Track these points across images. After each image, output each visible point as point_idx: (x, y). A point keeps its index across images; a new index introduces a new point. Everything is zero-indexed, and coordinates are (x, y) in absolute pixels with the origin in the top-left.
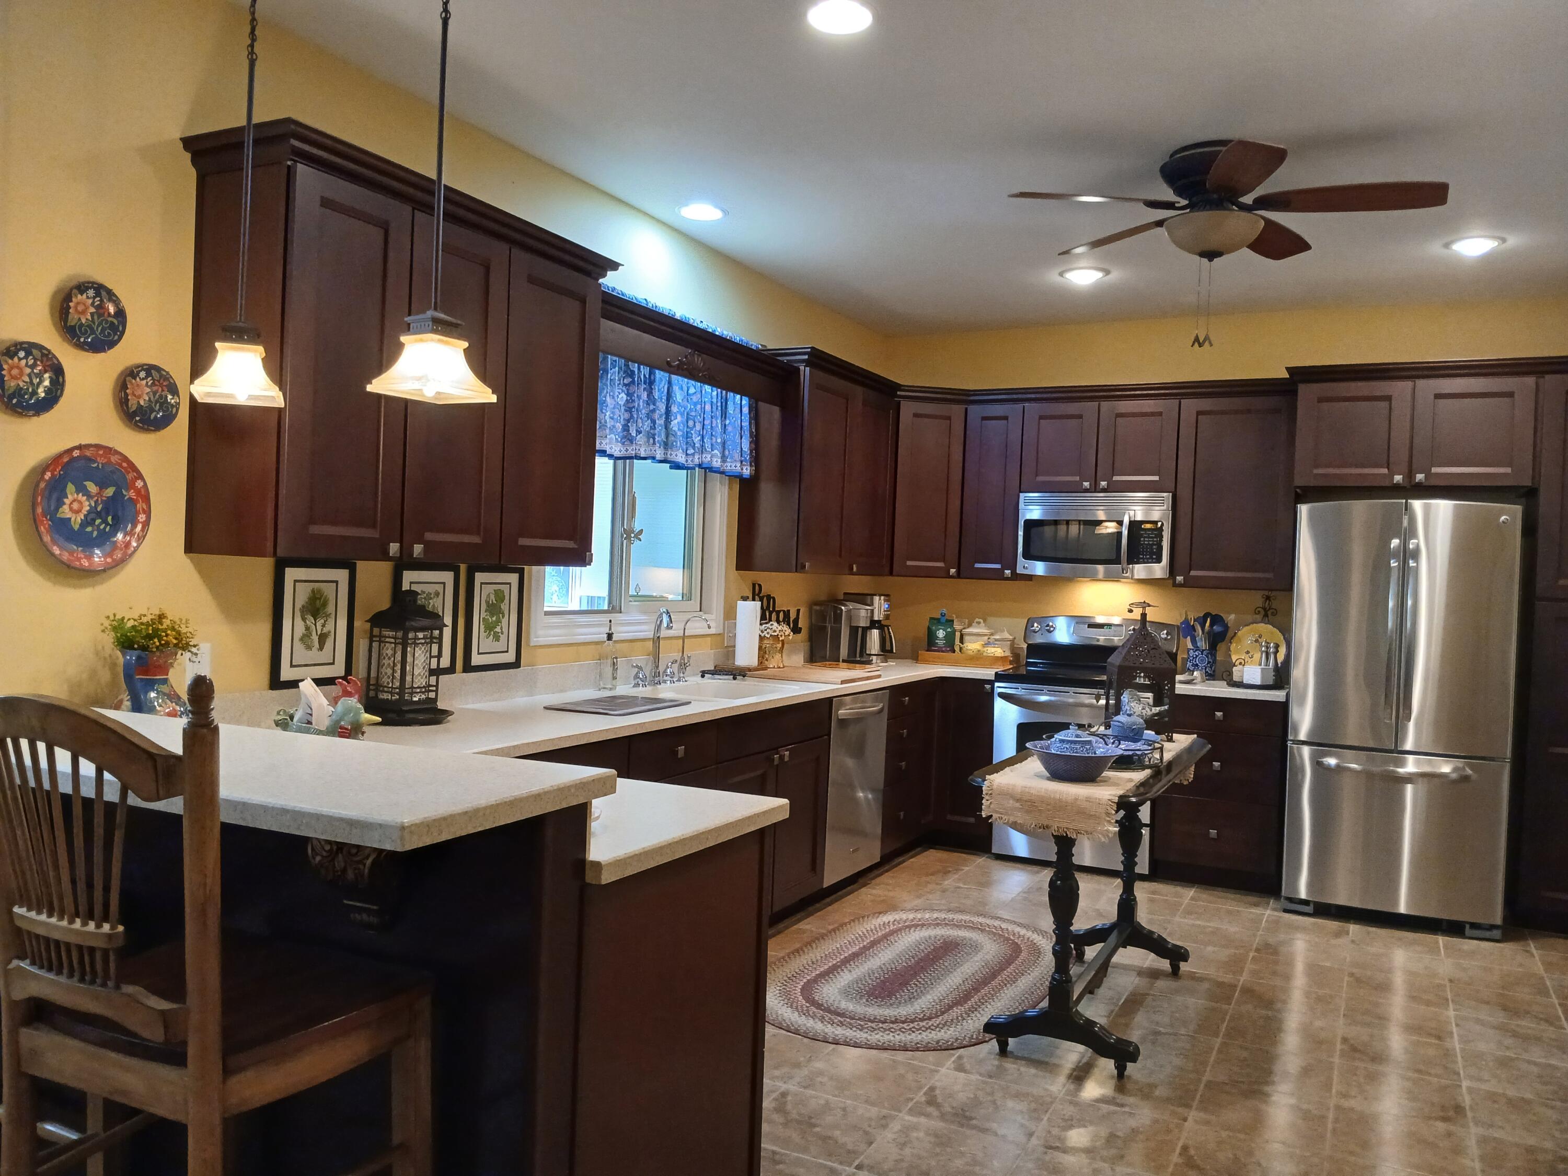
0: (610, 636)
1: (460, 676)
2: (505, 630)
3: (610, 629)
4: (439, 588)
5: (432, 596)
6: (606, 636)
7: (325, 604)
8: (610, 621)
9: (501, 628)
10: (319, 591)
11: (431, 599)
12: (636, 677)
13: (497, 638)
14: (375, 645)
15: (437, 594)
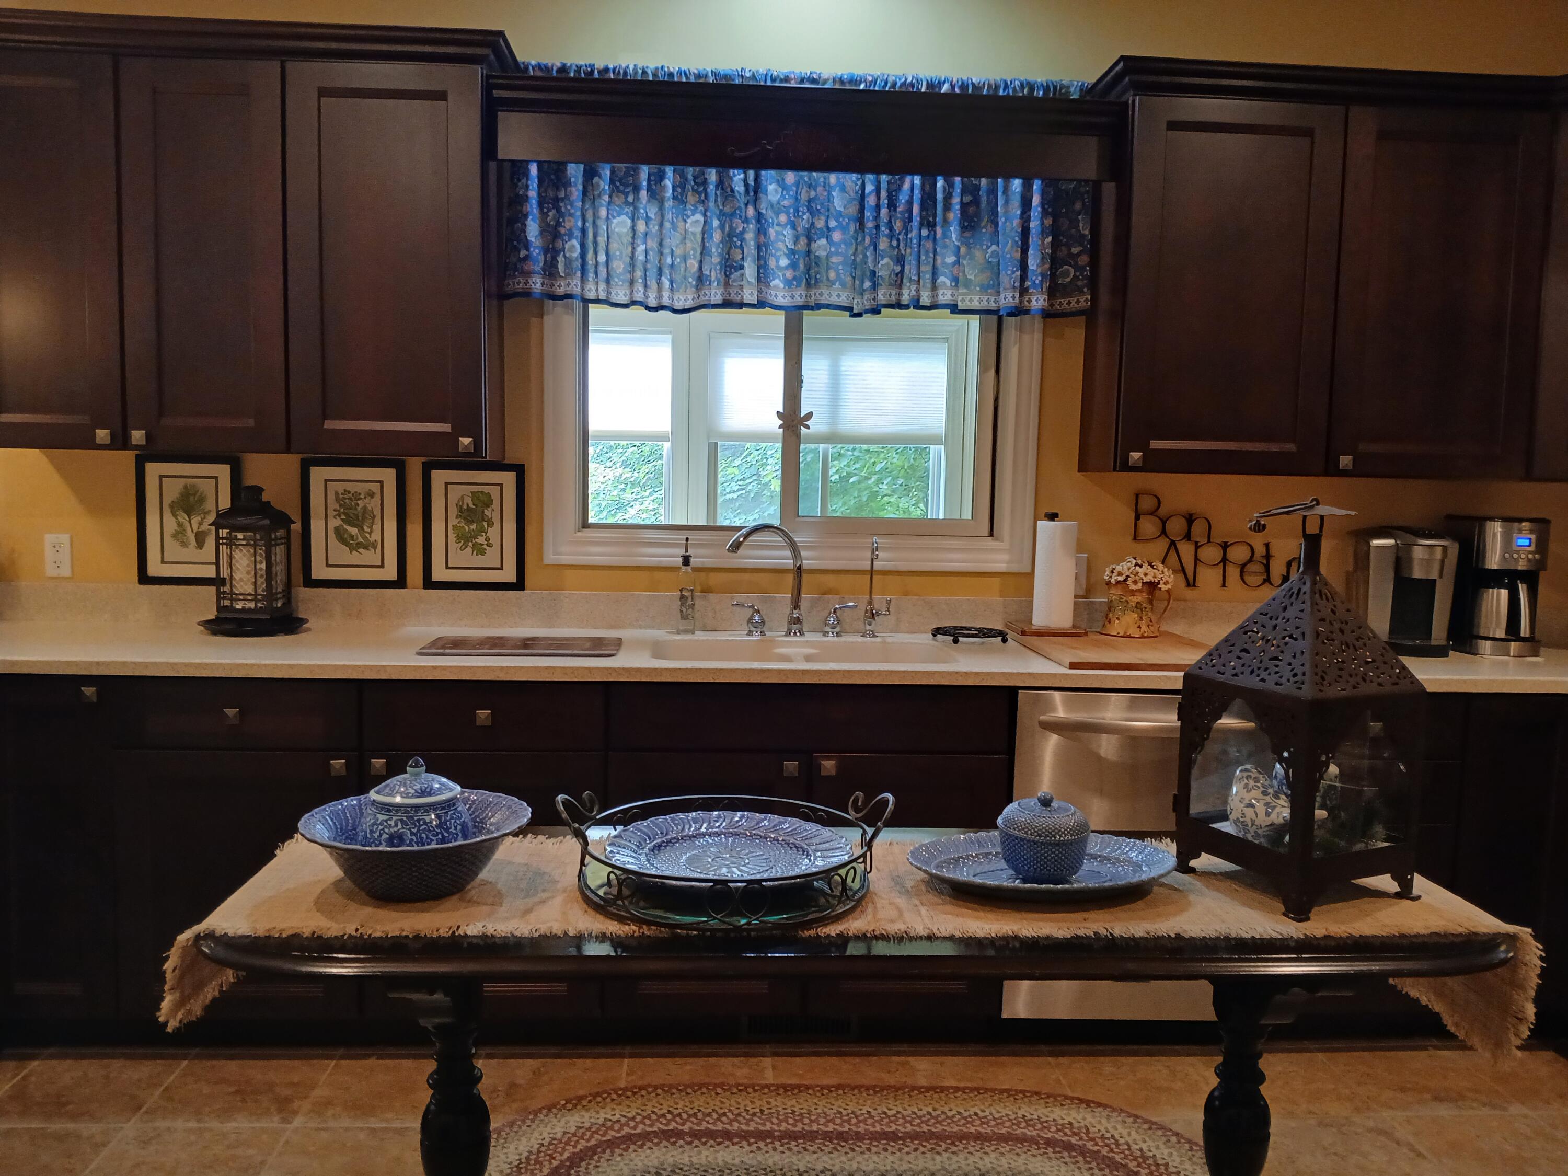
0: (686, 560)
1: (414, 593)
2: (495, 541)
3: (687, 551)
4: (375, 488)
5: (362, 496)
6: (680, 559)
7: (202, 500)
8: (687, 539)
9: (487, 539)
10: (193, 486)
11: (360, 499)
12: (750, 621)
13: (480, 550)
14: (224, 549)
15: (371, 495)
